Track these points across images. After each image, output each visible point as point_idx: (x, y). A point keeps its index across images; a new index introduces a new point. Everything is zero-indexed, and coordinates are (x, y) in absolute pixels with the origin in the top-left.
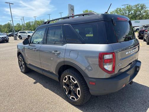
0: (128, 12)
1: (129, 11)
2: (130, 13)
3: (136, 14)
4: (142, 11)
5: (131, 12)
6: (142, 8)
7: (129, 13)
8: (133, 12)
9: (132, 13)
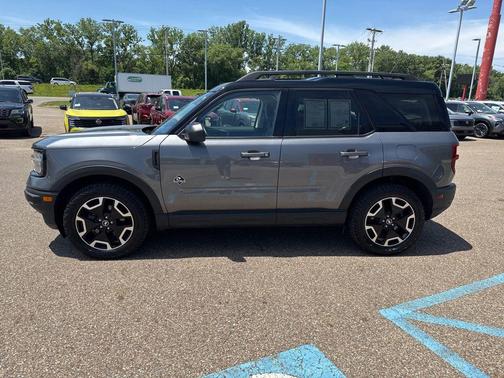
0: (86, 40)
1: (92, 39)
2: (94, 47)
3: (112, 52)
4: (128, 48)
5: (97, 43)
6: (129, 39)
7: (92, 44)
8: (104, 46)
9: (100, 48)
